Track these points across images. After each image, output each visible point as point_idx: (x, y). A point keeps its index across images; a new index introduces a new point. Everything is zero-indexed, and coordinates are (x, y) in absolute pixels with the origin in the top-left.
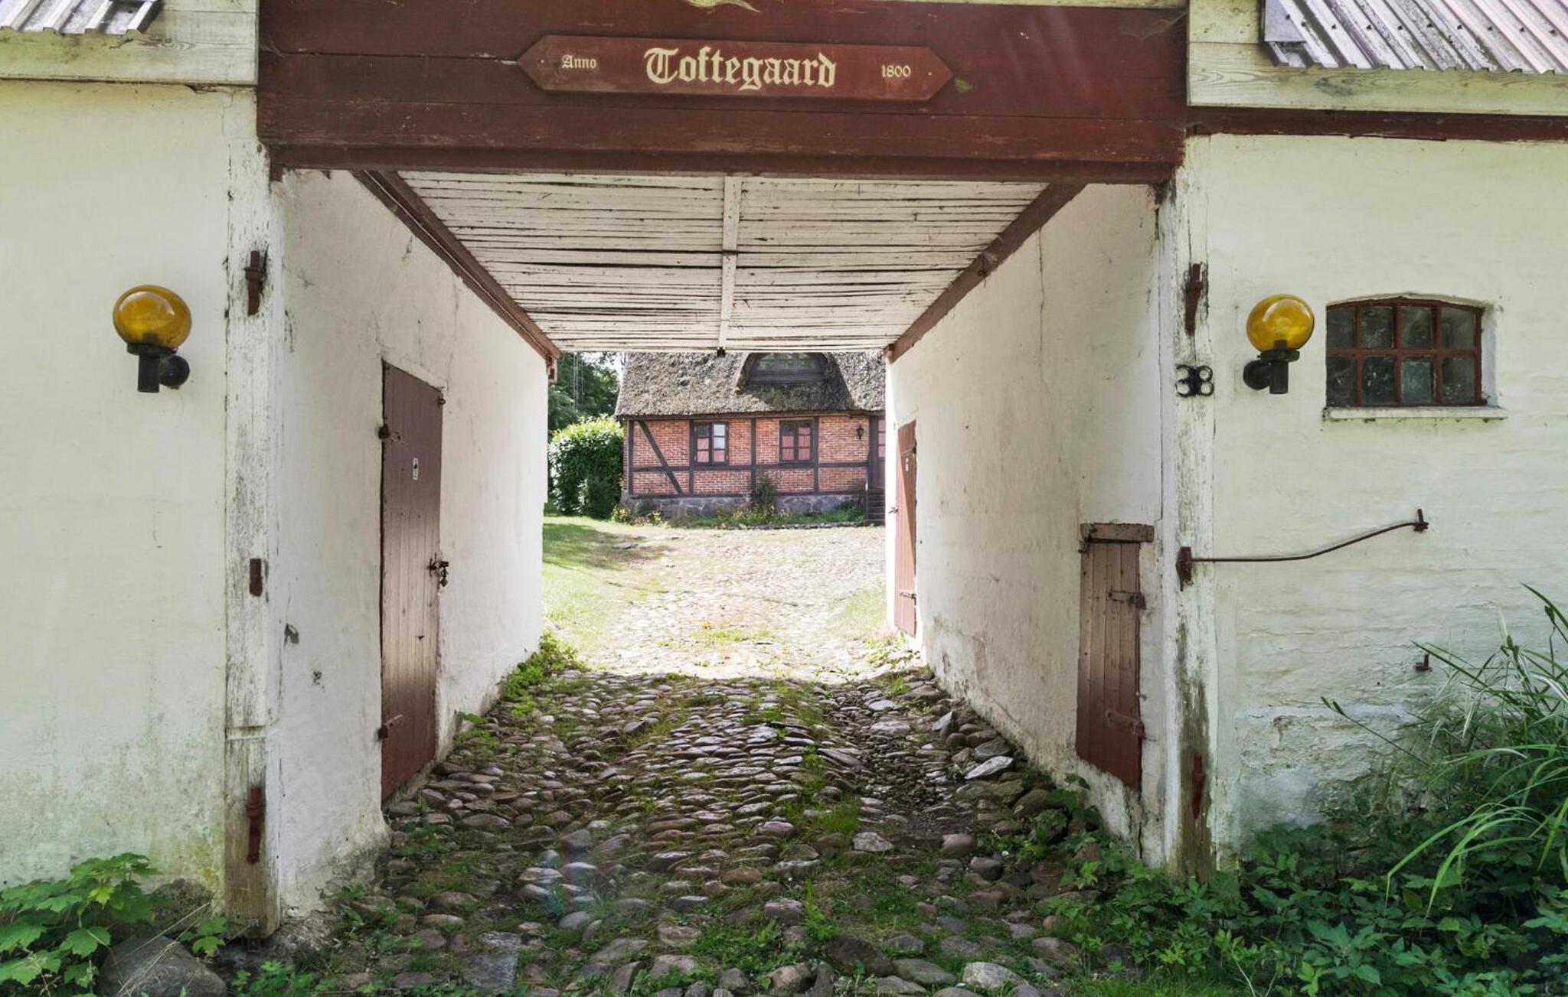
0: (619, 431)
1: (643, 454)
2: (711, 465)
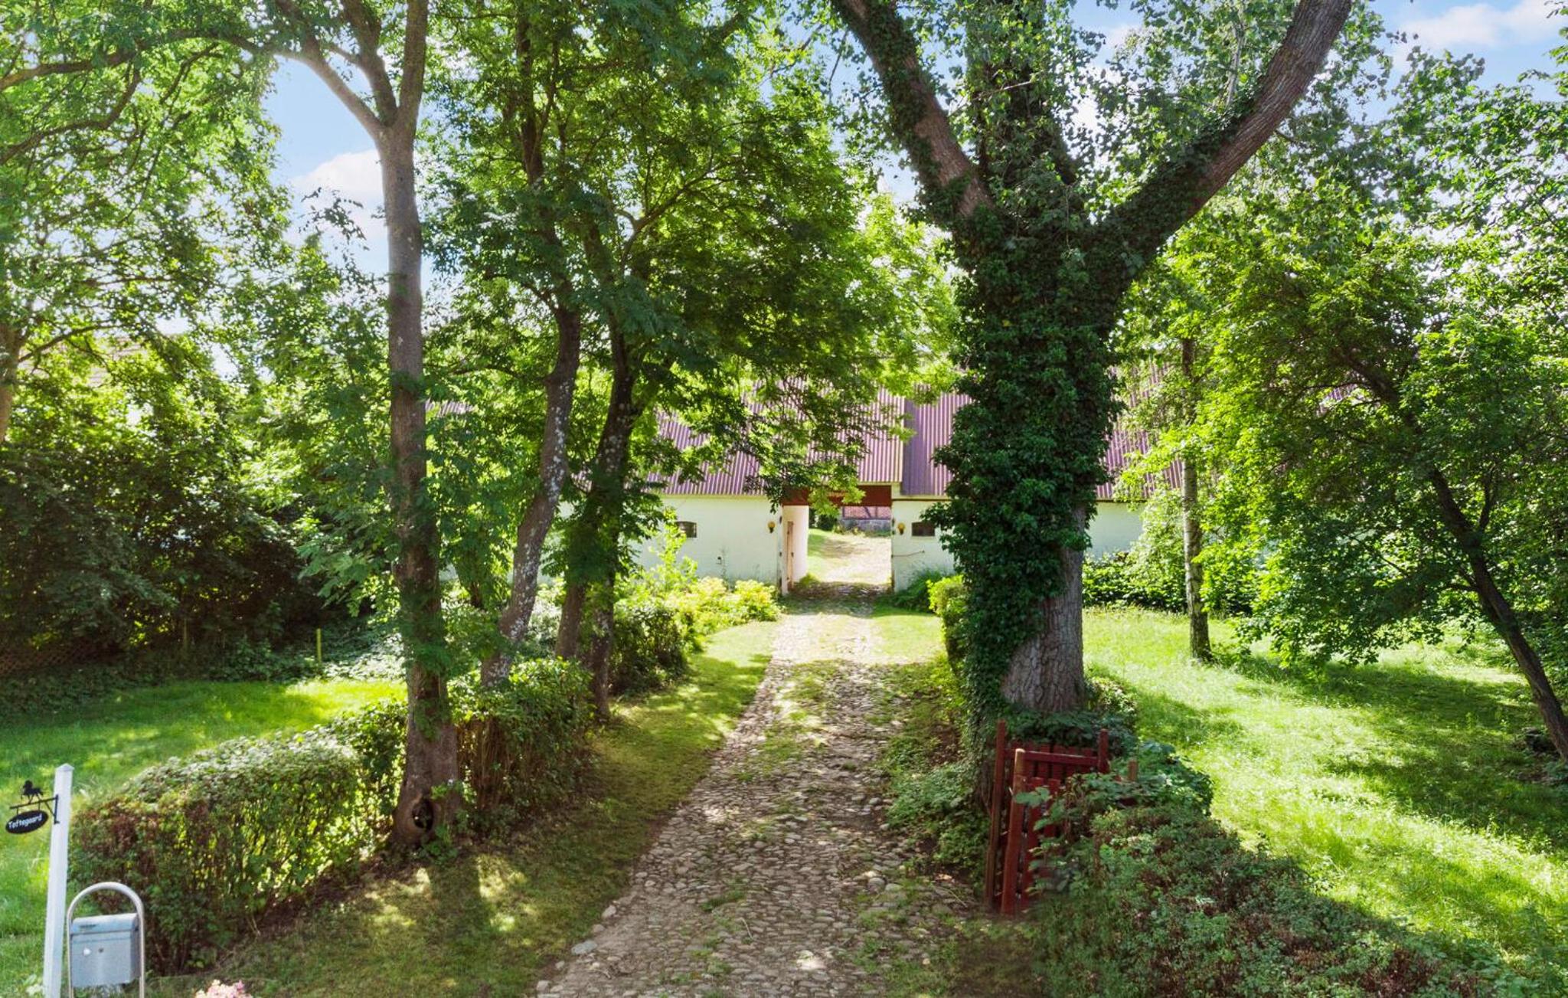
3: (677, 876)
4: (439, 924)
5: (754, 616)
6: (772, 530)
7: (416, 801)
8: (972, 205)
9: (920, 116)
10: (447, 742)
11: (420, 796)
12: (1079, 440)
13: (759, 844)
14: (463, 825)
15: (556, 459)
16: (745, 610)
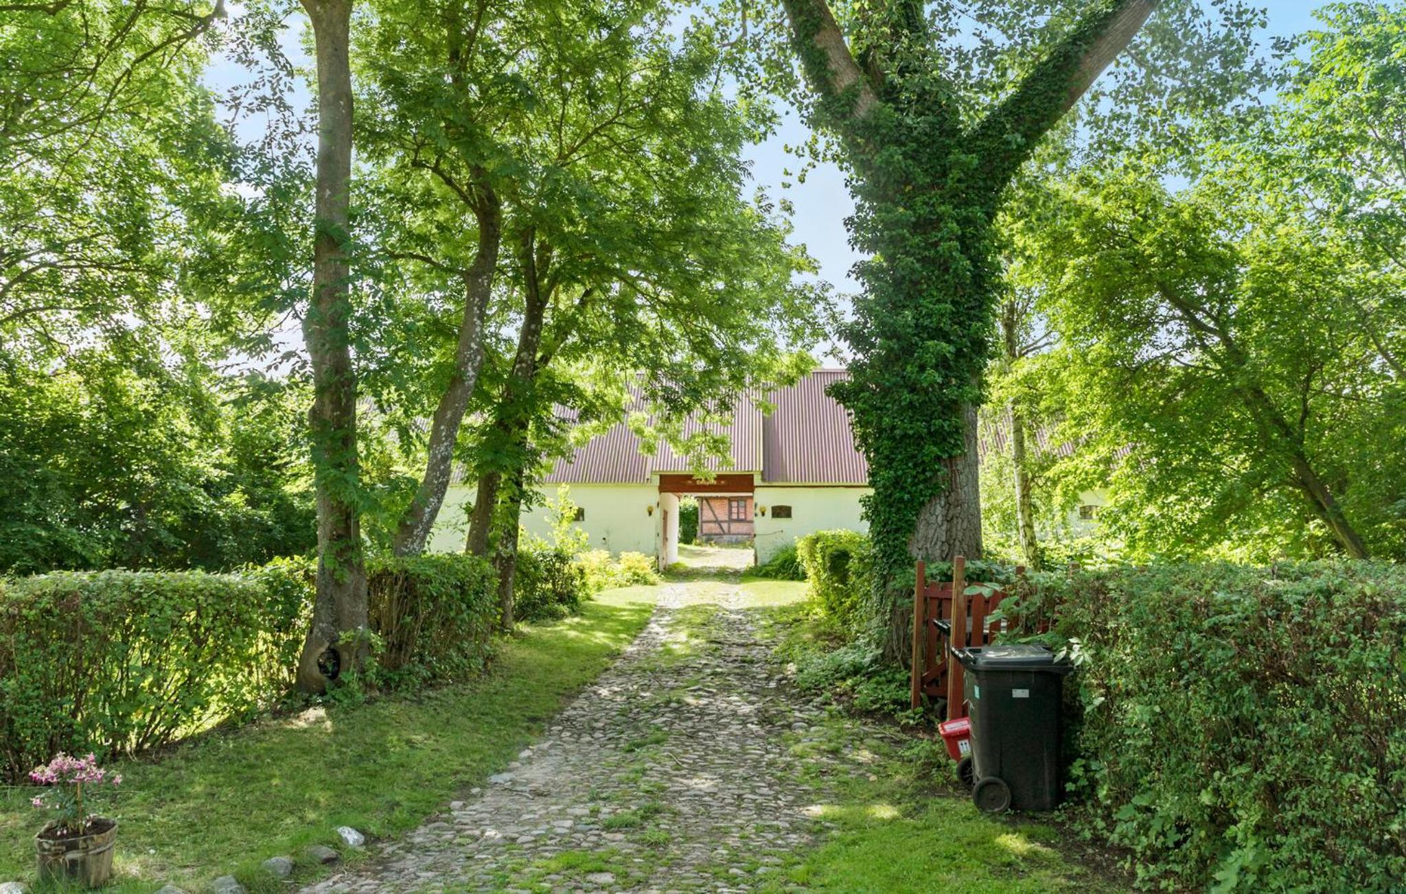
0: (697, 504)
1: (707, 514)
2: (739, 520)
3: (594, 729)
4: (340, 753)
5: (637, 581)
6: (650, 513)
7: (323, 650)
8: (865, 109)
9: (817, 28)
10: (357, 589)
11: (327, 644)
12: (972, 312)
13: (673, 705)
14: (371, 675)
15: (473, 345)
16: (629, 575)
